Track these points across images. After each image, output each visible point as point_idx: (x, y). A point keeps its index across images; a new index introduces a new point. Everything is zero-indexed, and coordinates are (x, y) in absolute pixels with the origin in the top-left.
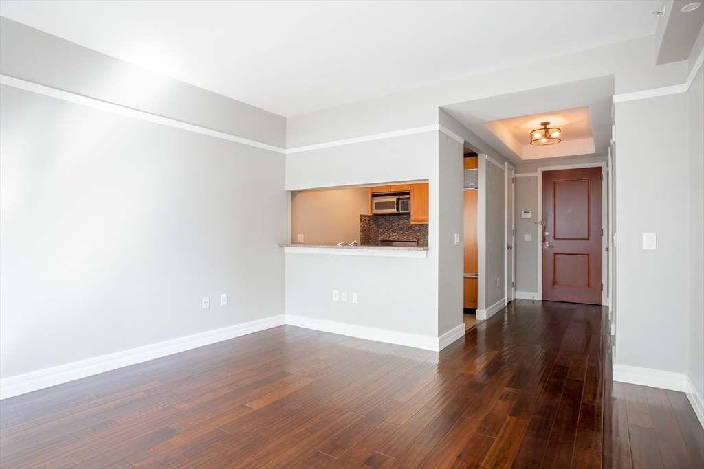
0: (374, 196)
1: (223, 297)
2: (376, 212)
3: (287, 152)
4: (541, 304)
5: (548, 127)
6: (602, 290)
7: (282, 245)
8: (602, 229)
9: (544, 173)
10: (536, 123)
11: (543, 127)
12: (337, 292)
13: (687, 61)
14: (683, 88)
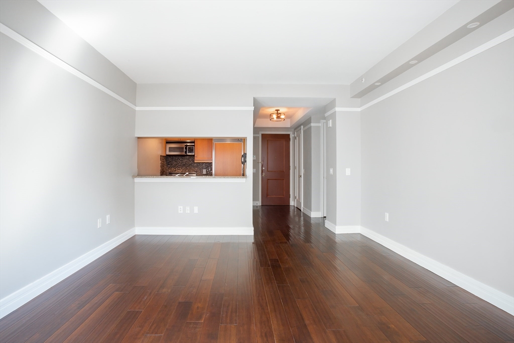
0: (167, 143)
1: (108, 217)
2: (168, 153)
3: (137, 109)
4: (260, 207)
5: (279, 112)
6: (290, 197)
7: (134, 177)
8: (289, 166)
9: (262, 135)
10: (273, 110)
11: (276, 112)
12: (182, 207)
13: (360, 99)
14: (359, 110)
